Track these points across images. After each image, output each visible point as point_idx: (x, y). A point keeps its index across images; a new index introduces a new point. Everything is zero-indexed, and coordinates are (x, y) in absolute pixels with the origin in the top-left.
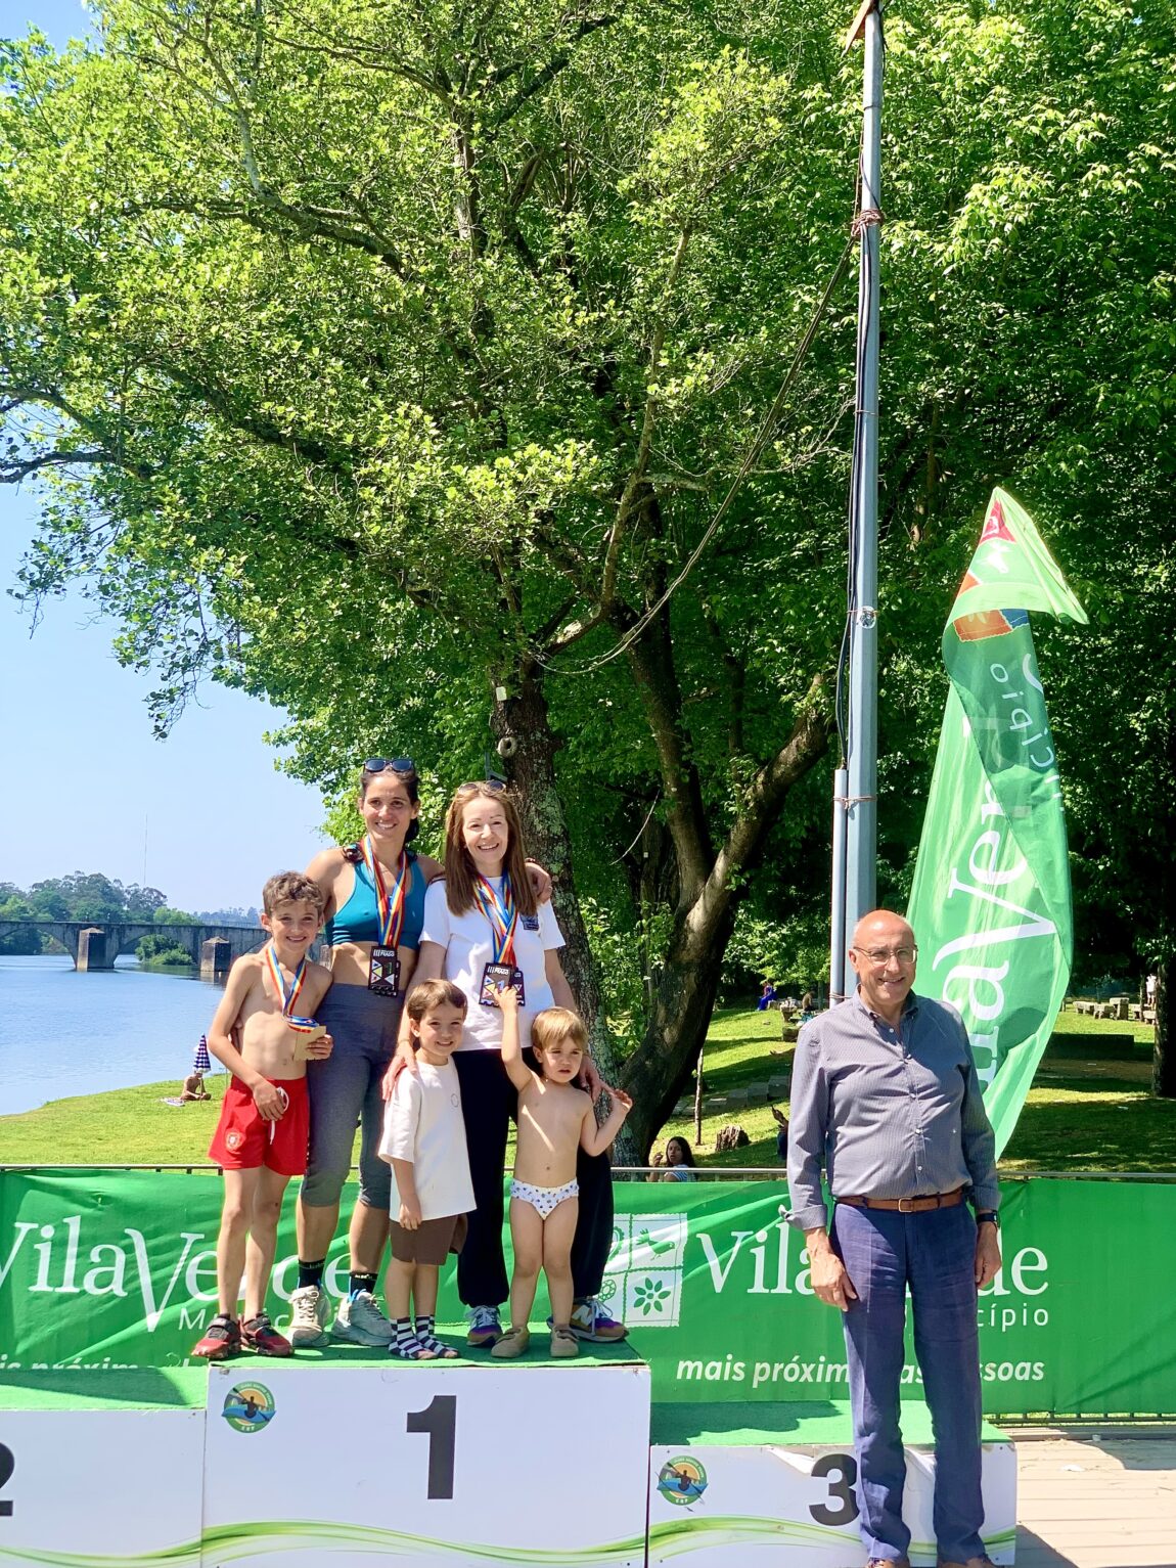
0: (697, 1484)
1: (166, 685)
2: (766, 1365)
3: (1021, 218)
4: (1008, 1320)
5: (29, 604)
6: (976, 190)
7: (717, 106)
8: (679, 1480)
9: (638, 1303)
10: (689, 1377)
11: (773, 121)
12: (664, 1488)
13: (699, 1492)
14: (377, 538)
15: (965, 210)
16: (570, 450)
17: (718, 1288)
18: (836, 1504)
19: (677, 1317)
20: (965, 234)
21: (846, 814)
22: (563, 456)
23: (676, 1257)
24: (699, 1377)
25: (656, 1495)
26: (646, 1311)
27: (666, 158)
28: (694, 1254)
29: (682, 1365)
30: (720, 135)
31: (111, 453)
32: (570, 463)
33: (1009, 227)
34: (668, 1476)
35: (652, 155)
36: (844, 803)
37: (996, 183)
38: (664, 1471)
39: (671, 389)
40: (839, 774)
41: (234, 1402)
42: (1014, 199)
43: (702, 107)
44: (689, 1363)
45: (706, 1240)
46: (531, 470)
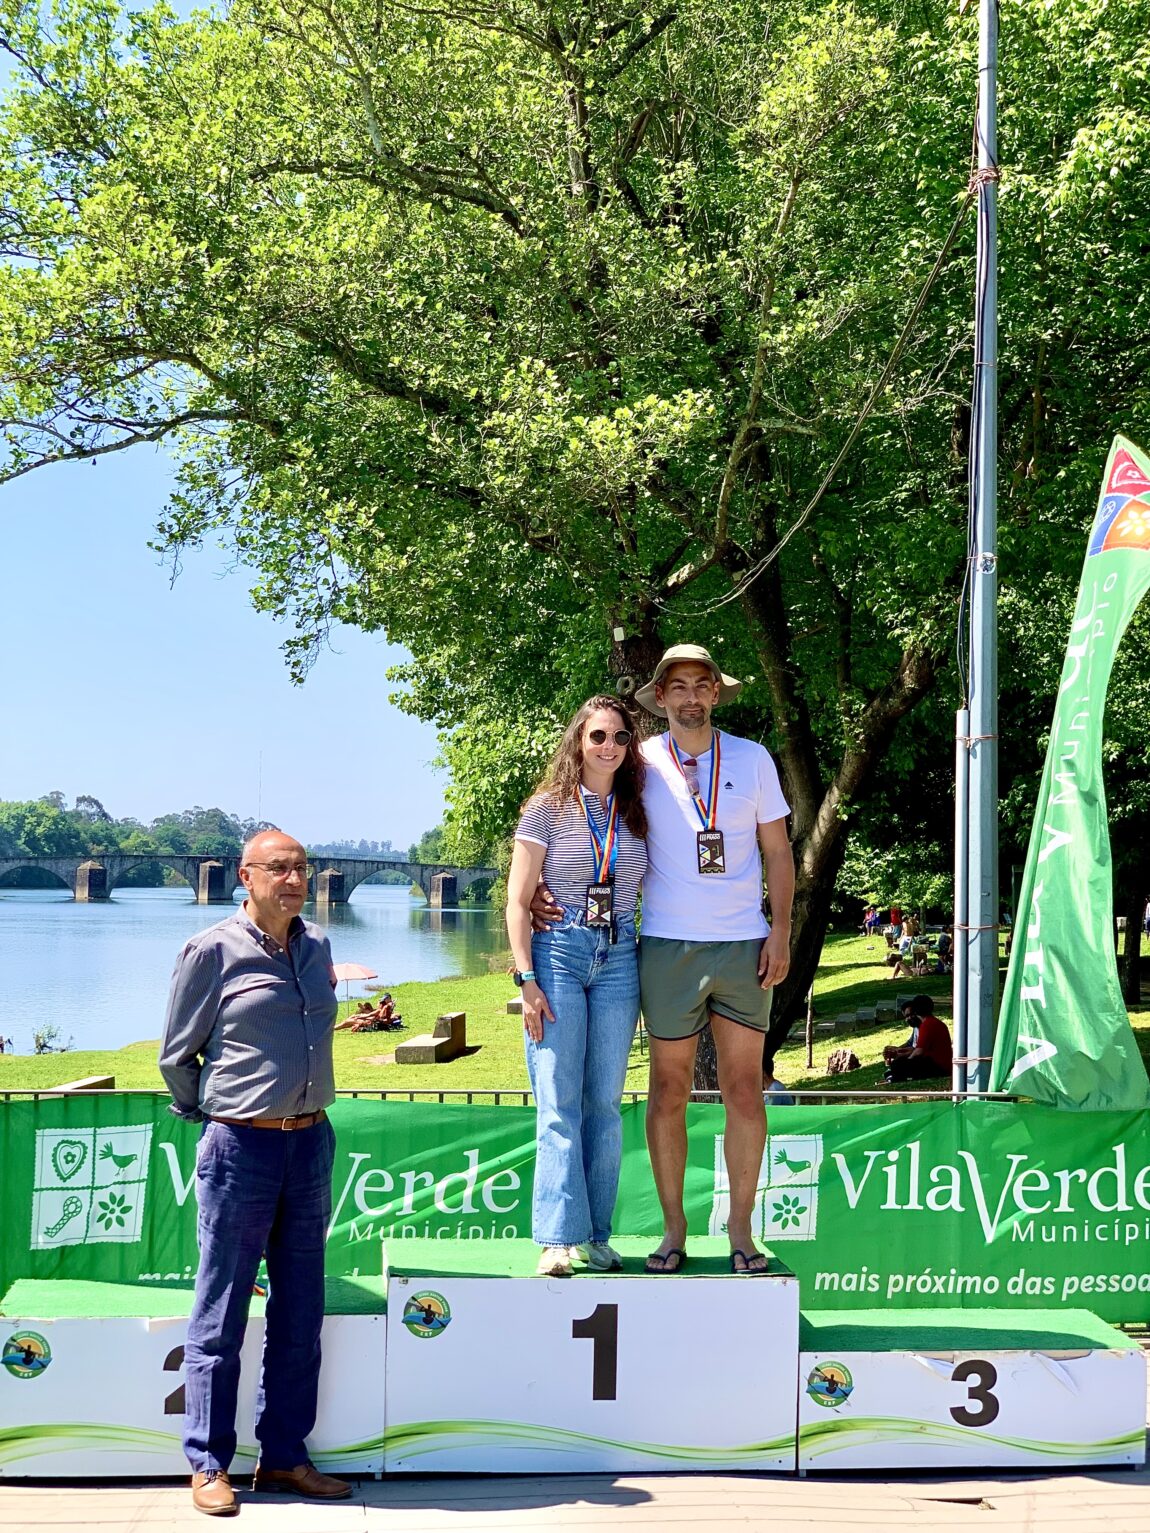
0: (843, 1388)
1: (301, 633)
2: (900, 1278)
3: (1127, 163)
4: (1131, 1234)
5: (168, 556)
6: (1082, 134)
7: (825, 59)
8: (827, 1384)
9: (776, 1218)
10: (826, 1288)
11: (881, 72)
12: (813, 1391)
13: (846, 1395)
14: (502, 489)
15: (1072, 154)
16: (688, 401)
17: (853, 1205)
18: (975, 1407)
19: (813, 1231)
20: (1071, 178)
21: (968, 752)
22: (682, 405)
23: (812, 1174)
24: (836, 1288)
25: (806, 1398)
26: (784, 1226)
27: (776, 111)
28: (829, 1174)
29: (819, 1276)
30: (828, 89)
31: (247, 411)
32: (689, 415)
33: (1114, 172)
34: (816, 1380)
35: (762, 107)
36: (966, 742)
37: (1102, 128)
38: (812, 1376)
39: (782, 336)
40: (961, 714)
41: (412, 1310)
42: (1120, 143)
43: (810, 60)
44: (826, 1275)
45: (840, 1160)
46: (650, 420)
